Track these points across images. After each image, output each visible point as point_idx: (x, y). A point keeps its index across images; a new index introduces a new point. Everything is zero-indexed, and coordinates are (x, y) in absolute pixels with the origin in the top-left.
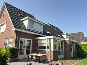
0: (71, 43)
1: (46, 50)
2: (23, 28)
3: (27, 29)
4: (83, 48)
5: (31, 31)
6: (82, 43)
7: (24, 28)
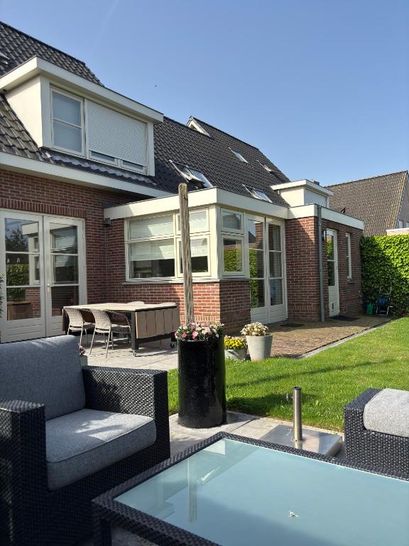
0: (330, 233)
1: (178, 277)
2: (11, 142)
3: (44, 149)
4: (397, 263)
5: (69, 165)
6: (391, 233)
7: (23, 146)
